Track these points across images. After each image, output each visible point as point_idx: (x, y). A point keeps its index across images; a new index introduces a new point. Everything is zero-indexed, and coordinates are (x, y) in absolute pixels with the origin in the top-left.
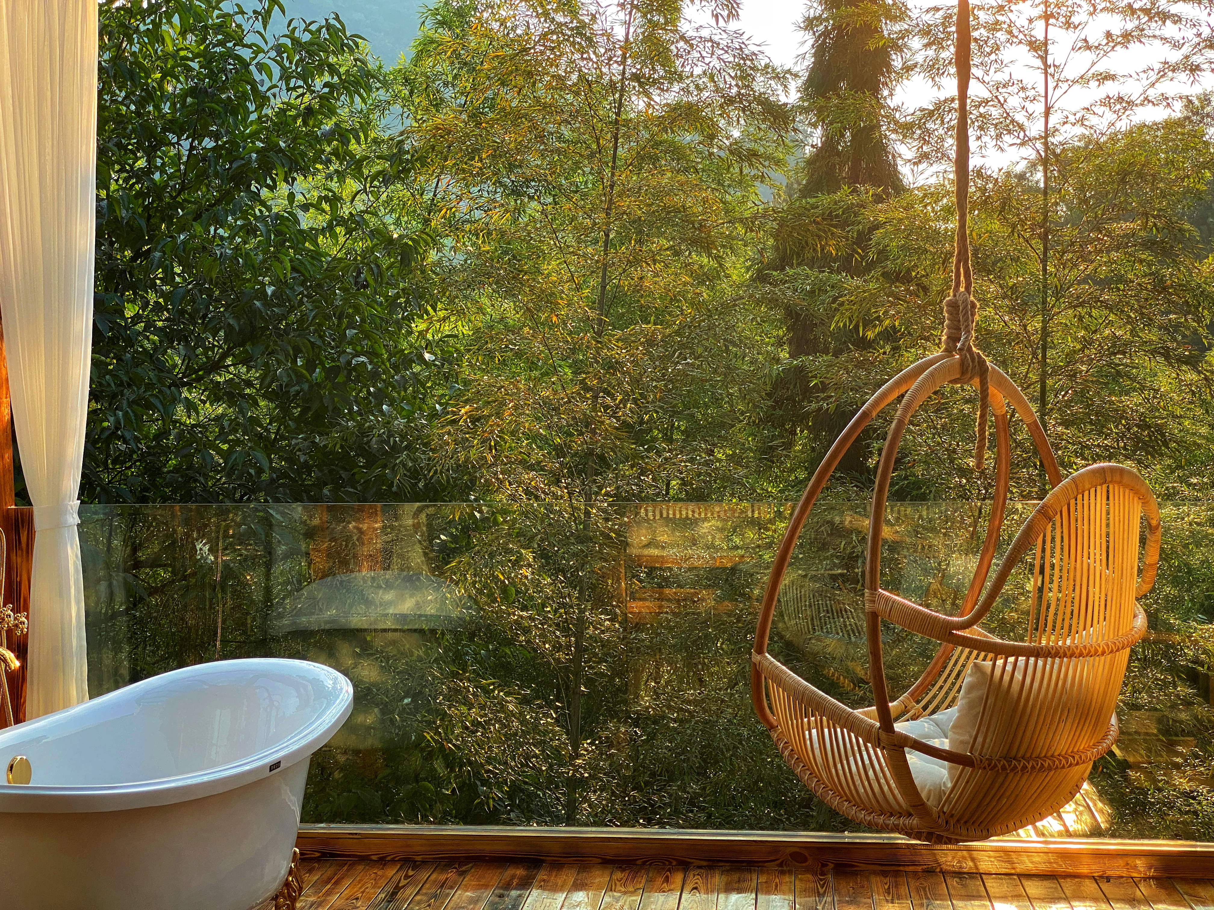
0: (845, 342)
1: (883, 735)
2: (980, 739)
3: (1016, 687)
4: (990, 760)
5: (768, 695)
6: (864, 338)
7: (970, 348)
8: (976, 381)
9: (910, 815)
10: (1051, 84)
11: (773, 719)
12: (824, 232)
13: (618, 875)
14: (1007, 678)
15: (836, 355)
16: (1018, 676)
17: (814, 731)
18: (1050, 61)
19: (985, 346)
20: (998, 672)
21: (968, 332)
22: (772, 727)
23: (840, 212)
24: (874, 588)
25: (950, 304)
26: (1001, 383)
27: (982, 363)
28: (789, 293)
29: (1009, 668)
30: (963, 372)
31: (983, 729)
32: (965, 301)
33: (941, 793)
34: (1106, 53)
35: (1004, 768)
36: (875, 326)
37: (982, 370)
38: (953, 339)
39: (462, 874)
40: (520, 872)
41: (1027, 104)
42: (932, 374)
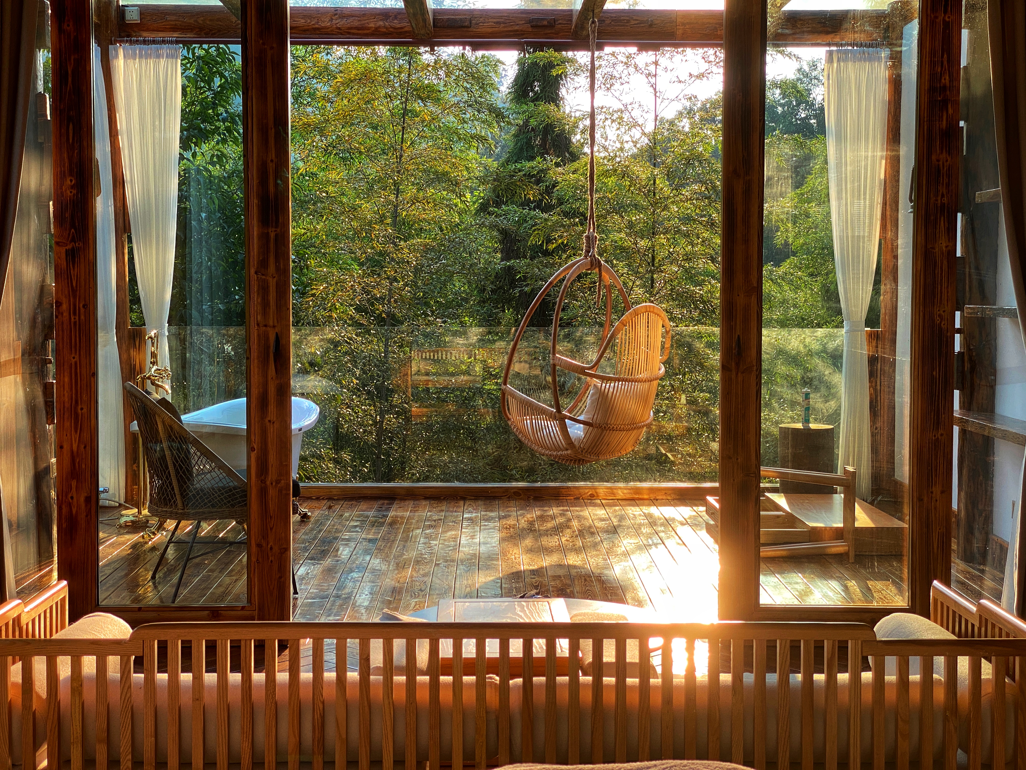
0: (537, 252)
1: (557, 414)
2: (595, 416)
3: (610, 394)
4: (598, 424)
5: (508, 405)
6: (547, 249)
7: (594, 256)
8: (597, 269)
9: (567, 450)
10: (659, 101)
11: (510, 417)
12: (526, 186)
13: (433, 502)
14: (606, 390)
15: (532, 258)
16: (611, 390)
17: (528, 421)
18: (657, 90)
19: (601, 255)
20: (603, 388)
21: (594, 249)
22: (509, 419)
23: (535, 172)
24: (554, 354)
25: (586, 237)
26: (608, 271)
27: (599, 262)
28: (505, 222)
29: (607, 387)
30: (592, 265)
31: (597, 411)
32: (593, 236)
33: (580, 440)
34: (689, 85)
35: (605, 427)
36: (553, 243)
37: (600, 265)
38: (588, 251)
39: (359, 502)
40: (386, 502)
41: (644, 114)
42: (578, 266)
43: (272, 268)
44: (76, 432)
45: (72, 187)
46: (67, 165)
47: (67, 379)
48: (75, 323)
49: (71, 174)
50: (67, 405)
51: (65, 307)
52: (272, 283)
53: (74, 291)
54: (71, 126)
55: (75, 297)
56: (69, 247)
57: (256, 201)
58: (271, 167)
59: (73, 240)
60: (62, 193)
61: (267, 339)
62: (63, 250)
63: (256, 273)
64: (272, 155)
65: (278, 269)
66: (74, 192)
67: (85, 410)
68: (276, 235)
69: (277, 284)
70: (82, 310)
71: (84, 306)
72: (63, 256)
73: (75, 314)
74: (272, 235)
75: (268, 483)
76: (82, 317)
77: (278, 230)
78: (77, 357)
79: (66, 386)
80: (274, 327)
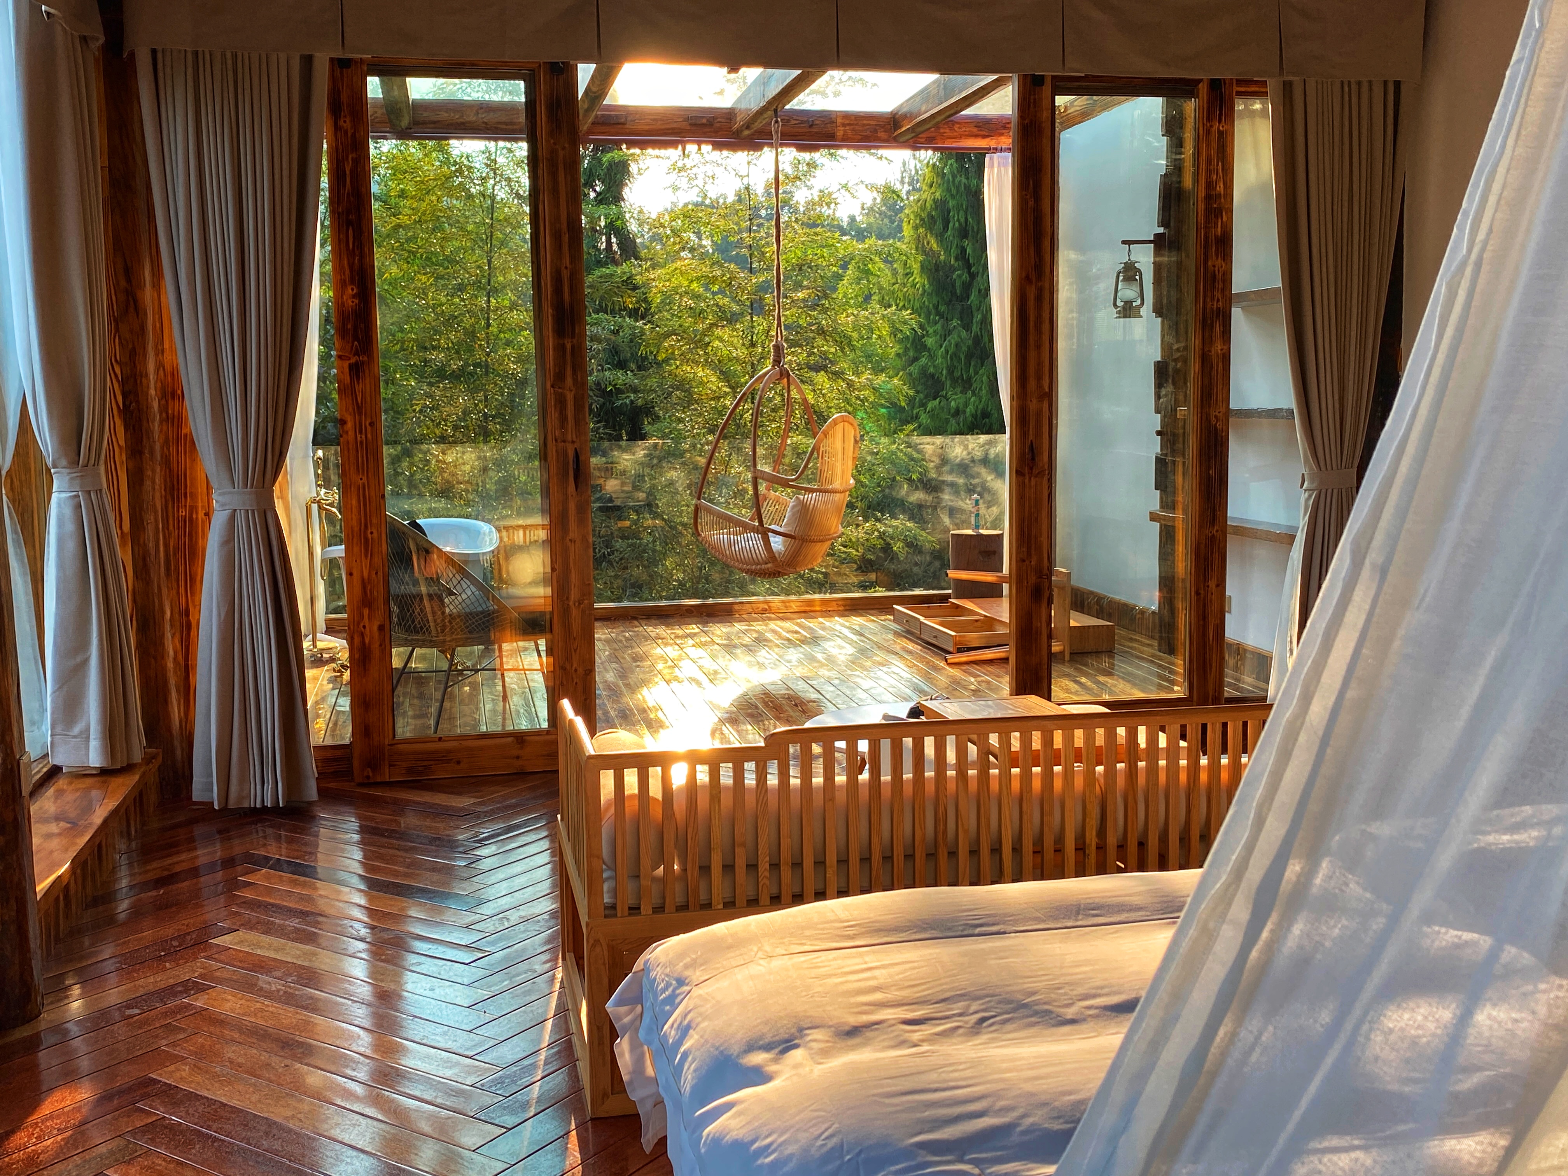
2: (794, 528)
4: (801, 536)
31: (800, 523)
33: (780, 553)
43: (569, 381)
44: (366, 556)
45: (354, 296)
46: (347, 272)
47: (354, 502)
48: (361, 442)
49: (352, 282)
50: (356, 529)
51: (350, 425)
52: (570, 396)
53: (359, 408)
54: (351, 232)
55: (360, 414)
56: (353, 361)
57: (550, 311)
58: (565, 274)
59: (356, 354)
60: (343, 303)
61: (565, 453)
62: (346, 364)
63: (552, 386)
64: (567, 261)
65: (575, 381)
66: (356, 301)
67: (375, 535)
68: (573, 347)
69: (575, 398)
70: (369, 428)
71: (370, 424)
72: (347, 370)
73: (361, 432)
74: (569, 346)
75: (571, 603)
76: (369, 436)
77: (575, 341)
78: (365, 479)
79: (354, 510)
80: (573, 442)
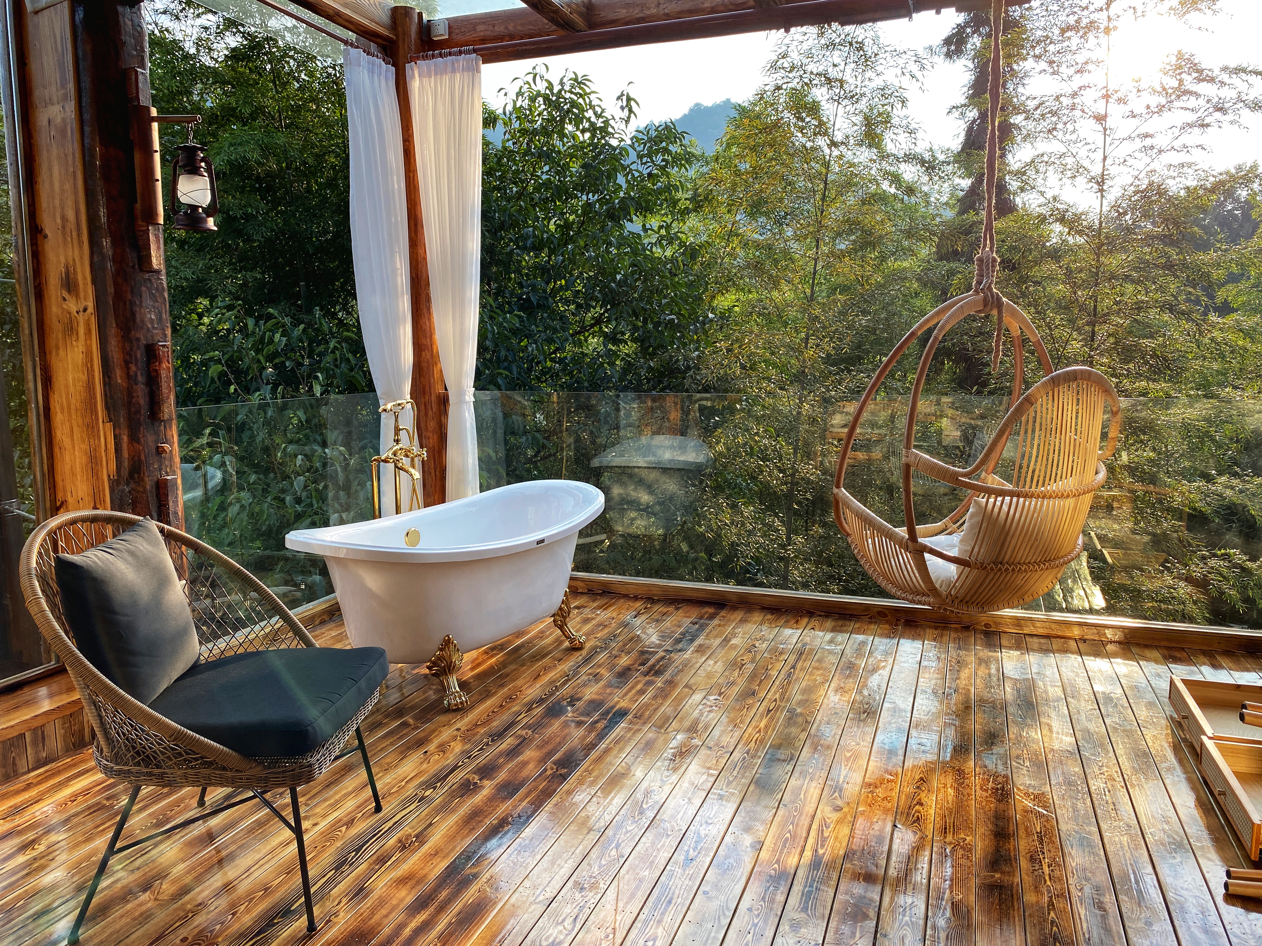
1: (910, 543)
2: (976, 549)
3: (1003, 515)
4: (982, 564)
5: (844, 514)
7: (990, 290)
8: (995, 312)
9: (929, 595)
10: (1108, 140)
11: (847, 529)
13: (769, 616)
14: (996, 510)
16: (1005, 508)
17: (870, 540)
18: (1108, 127)
20: (990, 507)
21: (989, 279)
22: (847, 534)
24: (908, 448)
25: (978, 260)
26: (1013, 313)
27: (999, 299)
29: (998, 503)
30: (986, 305)
31: (979, 542)
32: (988, 257)
33: (950, 582)
34: (1146, 120)
35: (992, 569)
37: (999, 305)
38: (979, 283)
39: (677, 609)
40: (711, 610)
41: (1090, 154)
42: (961, 307)
